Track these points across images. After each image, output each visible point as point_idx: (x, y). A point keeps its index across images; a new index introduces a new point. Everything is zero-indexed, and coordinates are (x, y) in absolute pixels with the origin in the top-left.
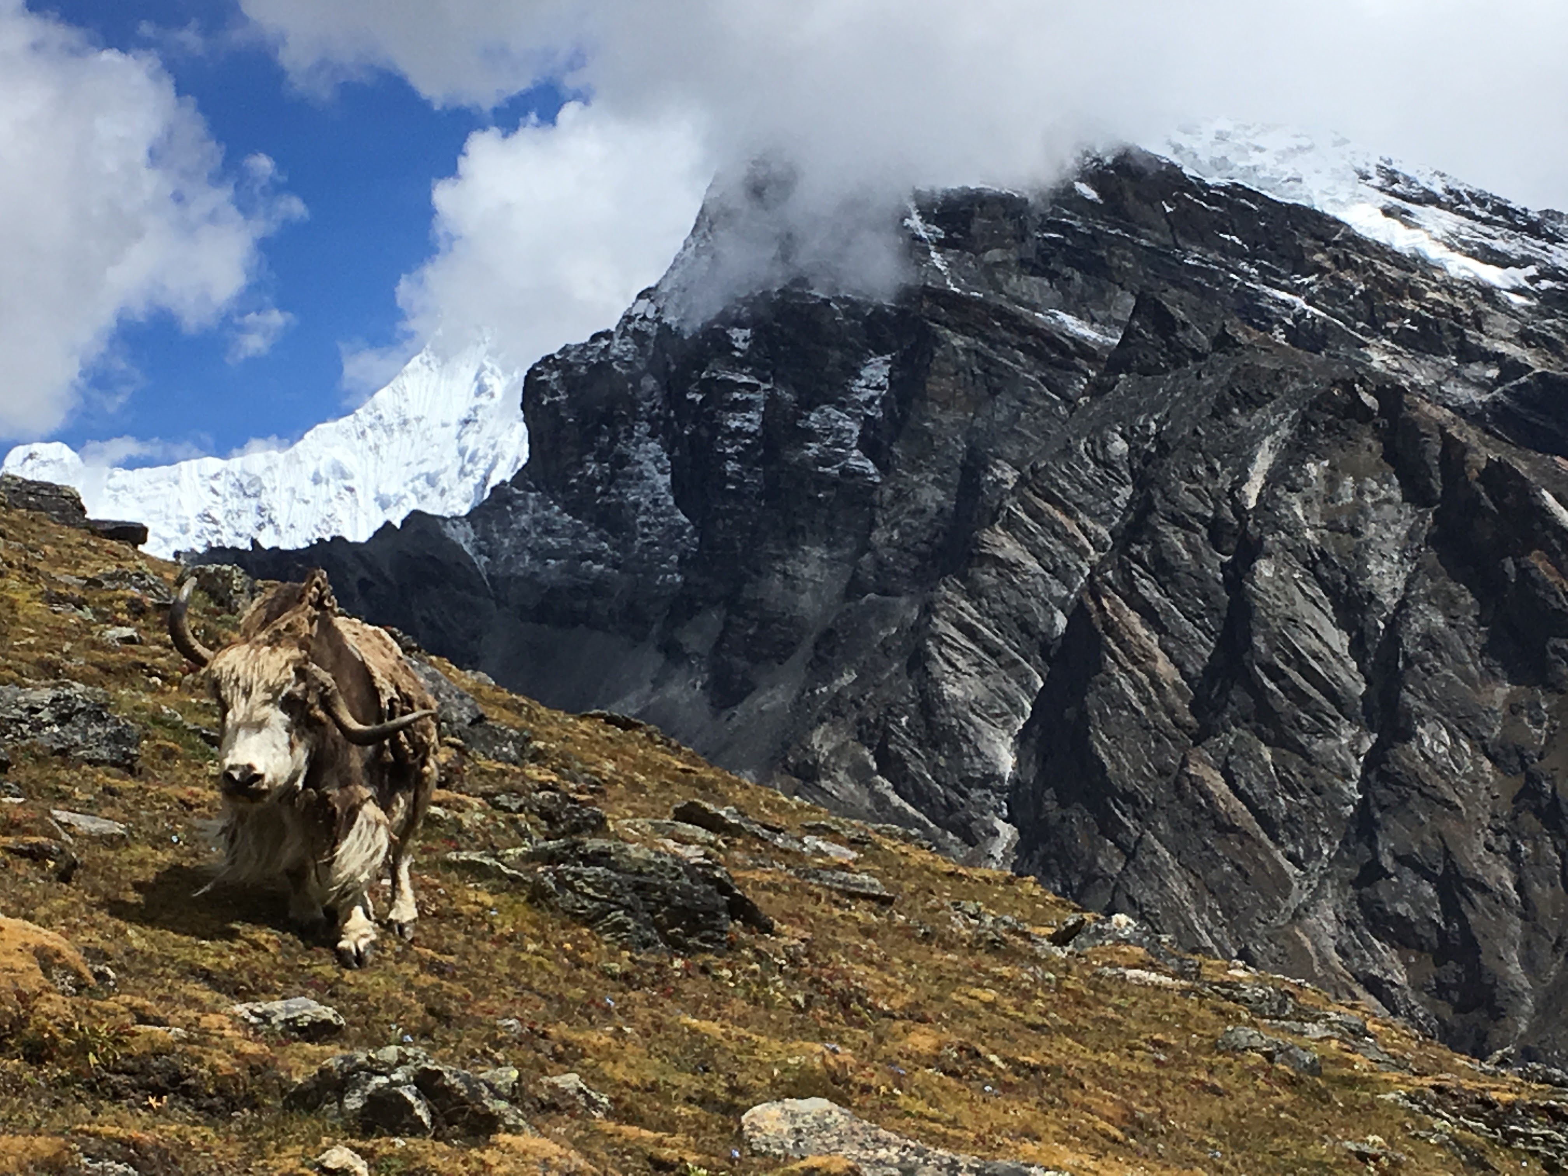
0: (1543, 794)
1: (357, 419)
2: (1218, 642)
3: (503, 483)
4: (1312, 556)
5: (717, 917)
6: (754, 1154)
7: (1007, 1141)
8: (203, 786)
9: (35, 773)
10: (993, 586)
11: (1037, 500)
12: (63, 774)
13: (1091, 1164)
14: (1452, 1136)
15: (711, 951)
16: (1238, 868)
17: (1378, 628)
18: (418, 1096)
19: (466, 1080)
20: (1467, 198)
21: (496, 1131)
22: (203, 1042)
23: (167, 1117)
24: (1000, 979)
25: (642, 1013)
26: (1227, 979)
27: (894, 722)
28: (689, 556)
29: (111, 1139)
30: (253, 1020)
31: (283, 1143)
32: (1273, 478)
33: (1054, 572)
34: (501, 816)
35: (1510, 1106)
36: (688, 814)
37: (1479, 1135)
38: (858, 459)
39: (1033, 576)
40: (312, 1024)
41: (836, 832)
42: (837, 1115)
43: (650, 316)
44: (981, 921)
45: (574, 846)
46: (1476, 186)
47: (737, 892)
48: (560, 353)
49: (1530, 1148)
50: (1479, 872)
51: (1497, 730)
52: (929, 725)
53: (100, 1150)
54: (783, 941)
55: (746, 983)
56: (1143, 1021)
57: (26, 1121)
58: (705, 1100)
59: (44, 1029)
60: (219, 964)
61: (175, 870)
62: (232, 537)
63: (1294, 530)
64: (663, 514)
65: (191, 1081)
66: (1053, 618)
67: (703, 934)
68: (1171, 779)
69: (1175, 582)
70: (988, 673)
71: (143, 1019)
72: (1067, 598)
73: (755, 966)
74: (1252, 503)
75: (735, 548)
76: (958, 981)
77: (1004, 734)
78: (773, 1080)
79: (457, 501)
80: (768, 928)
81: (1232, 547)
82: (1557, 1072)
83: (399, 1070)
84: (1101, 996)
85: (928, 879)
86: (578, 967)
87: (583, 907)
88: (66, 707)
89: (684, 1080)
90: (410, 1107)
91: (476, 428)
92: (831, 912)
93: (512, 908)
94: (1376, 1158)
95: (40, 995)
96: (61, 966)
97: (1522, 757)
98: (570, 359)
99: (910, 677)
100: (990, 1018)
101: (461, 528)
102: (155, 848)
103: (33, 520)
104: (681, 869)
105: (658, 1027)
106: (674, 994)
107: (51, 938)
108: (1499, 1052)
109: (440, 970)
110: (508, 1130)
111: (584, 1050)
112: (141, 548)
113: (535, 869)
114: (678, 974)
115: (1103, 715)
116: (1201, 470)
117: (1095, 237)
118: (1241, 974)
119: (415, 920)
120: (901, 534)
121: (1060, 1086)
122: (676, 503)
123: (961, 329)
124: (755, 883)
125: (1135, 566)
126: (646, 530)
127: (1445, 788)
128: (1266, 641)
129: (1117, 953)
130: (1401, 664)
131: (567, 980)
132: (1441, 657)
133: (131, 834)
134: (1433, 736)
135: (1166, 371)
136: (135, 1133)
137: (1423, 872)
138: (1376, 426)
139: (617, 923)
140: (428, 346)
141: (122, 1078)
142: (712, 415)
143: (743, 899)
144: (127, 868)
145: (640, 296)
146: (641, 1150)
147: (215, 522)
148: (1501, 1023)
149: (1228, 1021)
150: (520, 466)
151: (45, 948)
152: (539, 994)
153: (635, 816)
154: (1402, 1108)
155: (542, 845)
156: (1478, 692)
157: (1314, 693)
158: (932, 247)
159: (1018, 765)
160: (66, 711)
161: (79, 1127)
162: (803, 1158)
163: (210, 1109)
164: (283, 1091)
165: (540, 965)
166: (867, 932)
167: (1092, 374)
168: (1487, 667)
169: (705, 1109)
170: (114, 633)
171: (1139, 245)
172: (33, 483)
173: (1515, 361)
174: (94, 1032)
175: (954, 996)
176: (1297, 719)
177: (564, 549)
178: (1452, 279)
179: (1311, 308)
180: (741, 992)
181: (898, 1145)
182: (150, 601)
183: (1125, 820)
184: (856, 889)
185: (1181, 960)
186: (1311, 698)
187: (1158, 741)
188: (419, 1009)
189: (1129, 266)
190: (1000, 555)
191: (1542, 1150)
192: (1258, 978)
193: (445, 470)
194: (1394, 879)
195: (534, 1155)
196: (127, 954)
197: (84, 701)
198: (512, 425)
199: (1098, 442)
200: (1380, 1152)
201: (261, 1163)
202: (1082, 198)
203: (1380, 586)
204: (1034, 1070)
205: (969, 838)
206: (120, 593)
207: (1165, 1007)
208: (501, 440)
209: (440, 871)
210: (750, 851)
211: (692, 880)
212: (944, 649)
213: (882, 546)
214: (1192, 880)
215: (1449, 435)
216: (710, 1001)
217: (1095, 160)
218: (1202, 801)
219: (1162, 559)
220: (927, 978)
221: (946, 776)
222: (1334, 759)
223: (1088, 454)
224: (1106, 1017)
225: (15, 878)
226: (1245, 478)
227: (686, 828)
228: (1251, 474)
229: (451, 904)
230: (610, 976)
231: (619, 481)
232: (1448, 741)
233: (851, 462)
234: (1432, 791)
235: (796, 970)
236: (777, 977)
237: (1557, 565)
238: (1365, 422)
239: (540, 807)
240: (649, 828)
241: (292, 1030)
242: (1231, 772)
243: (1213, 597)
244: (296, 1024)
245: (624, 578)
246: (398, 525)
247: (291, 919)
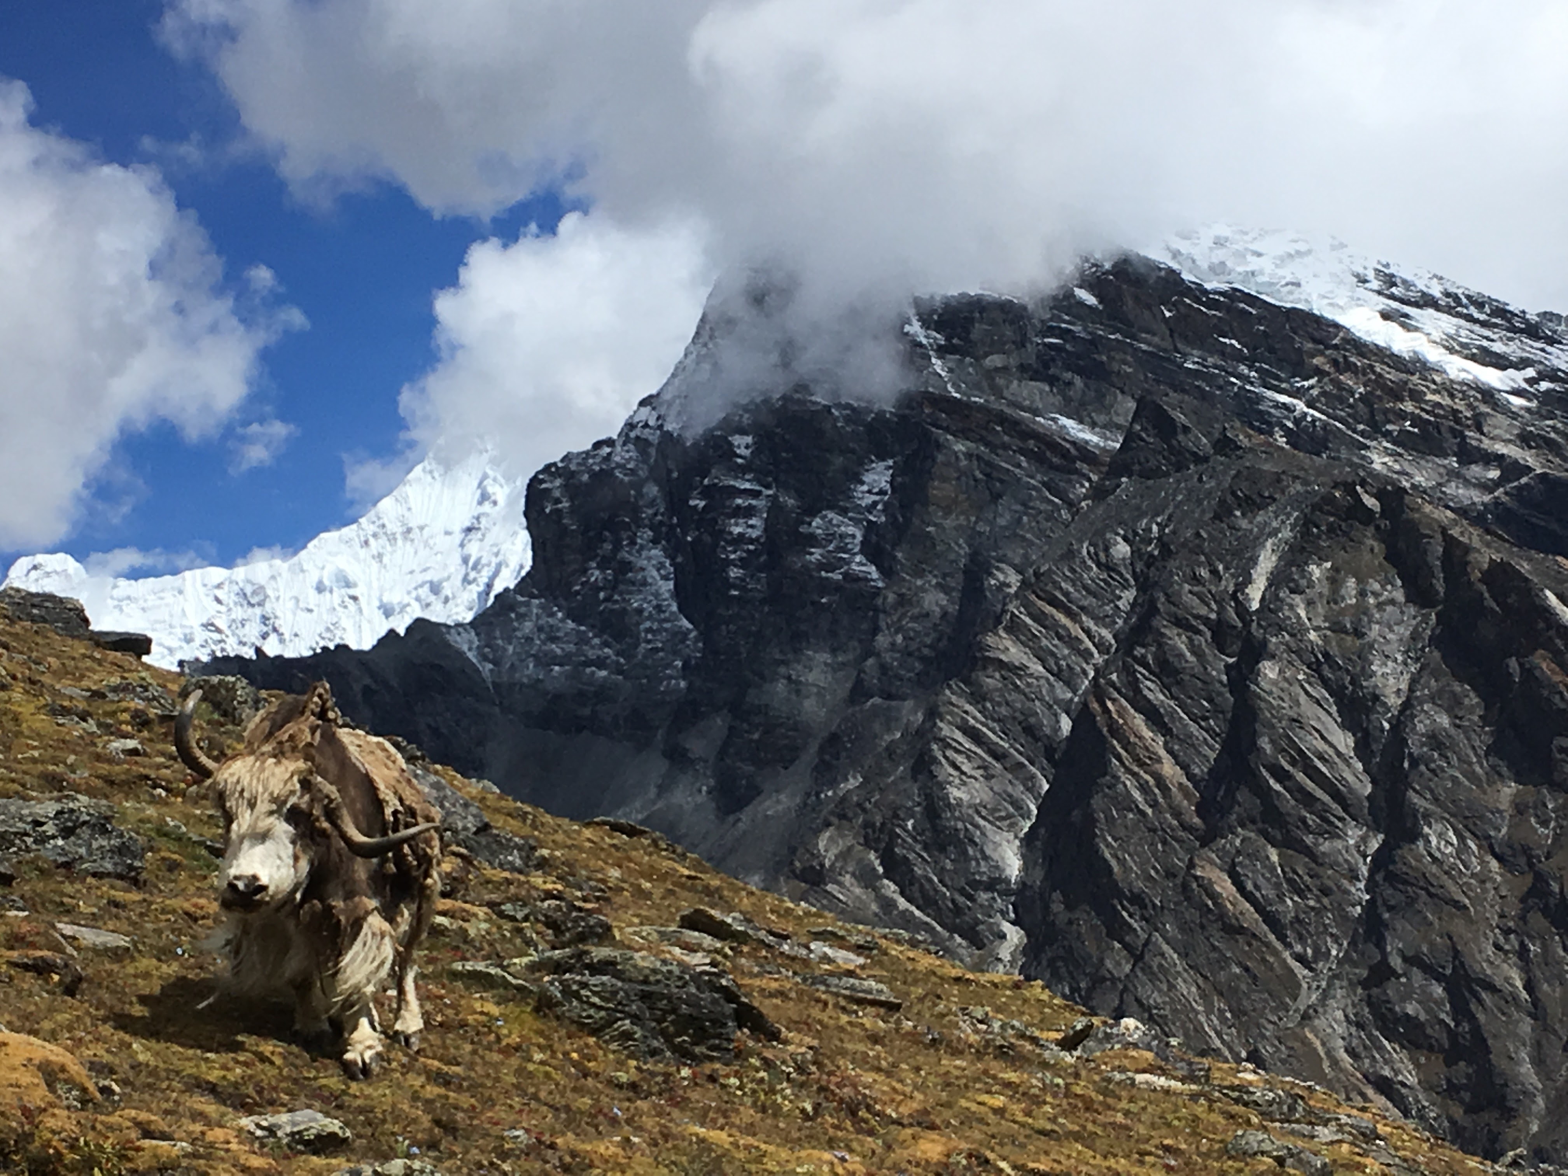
0: (1551, 893)
1: (360, 527)
2: (1224, 744)
3: (507, 590)
4: (1316, 657)
5: (725, 1025)
8: (208, 898)
9: (40, 886)
10: (997, 690)
11: (1040, 603)
12: (68, 888)
15: (718, 1059)
16: (1247, 969)
17: (1382, 729)
20: (1465, 301)
22: (209, 1157)
24: (1008, 1085)
25: (649, 1122)
26: (1237, 1082)
27: (899, 826)
28: (693, 662)
30: (259, 1133)
32: (1275, 581)
33: (1058, 675)
34: (507, 926)
36: (695, 921)
38: (860, 564)
39: (1037, 679)
40: (318, 1137)
41: (842, 938)
43: (651, 423)
44: (989, 1026)
45: (580, 955)
46: (1474, 290)
47: (744, 999)
48: (562, 461)
50: (1489, 972)
51: (1504, 830)
52: (935, 829)
54: (791, 1048)
55: (754, 1091)
56: (1153, 1126)
59: (49, 1145)
60: (224, 1077)
61: (181, 982)
62: (235, 646)
63: (1298, 632)
64: (666, 620)
66: (1058, 722)
67: (712, 1042)
68: (1179, 881)
69: (1178, 683)
70: (993, 776)
71: (148, 1134)
72: (1071, 700)
73: (762, 1074)
74: (1255, 605)
75: (740, 653)
76: (966, 1086)
77: (1011, 836)
79: (461, 608)
80: (774, 1036)
81: (1235, 648)
84: (1110, 1101)
85: (935, 984)
86: (585, 1076)
87: (589, 1017)
88: (70, 820)
91: (479, 535)
92: (838, 1018)
93: (518, 1017)
95: (45, 1110)
96: (66, 1081)
97: (1530, 857)
98: (573, 467)
99: (915, 781)
100: (999, 1124)
101: (464, 635)
102: (160, 960)
103: (36, 632)
104: (687, 977)
105: (666, 1137)
106: (682, 1103)
107: (55, 1053)
108: (1511, 1153)
109: (445, 1081)
111: (591, 1161)
112: (145, 659)
113: (541, 979)
114: (686, 1083)
115: (1110, 819)
116: (1204, 573)
117: (1095, 342)
118: (1251, 1077)
119: (421, 1031)
120: (905, 639)
122: (680, 609)
123: (963, 434)
124: (762, 991)
125: (1141, 669)
126: (650, 636)
127: (1454, 889)
128: (1272, 741)
129: (1126, 1057)
130: (1406, 765)
131: (574, 1090)
132: (1446, 757)
133: (136, 947)
134: (1440, 836)
135: (1167, 475)
137: (1431, 972)
138: (1378, 528)
139: (624, 1032)
140: (431, 455)
142: (714, 522)
143: (750, 1008)
144: (131, 981)
145: (643, 403)
147: (218, 631)
148: (1513, 1123)
149: (1238, 1125)
150: (523, 573)
151: (48, 1063)
152: (546, 1104)
153: (642, 924)
155: (548, 954)
156: (1485, 793)
157: (1319, 793)
158: (932, 353)
159: (1025, 868)
160: (70, 824)
165: (547, 1075)
166: (875, 1039)
167: (1095, 478)
168: (1494, 767)
170: (118, 745)
171: (1140, 350)
172: (37, 594)
173: (1516, 462)
174: (100, 1148)
175: (963, 1103)
176: (1304, 820)
177: (568, 655)
178: (1452, 381)
179: (1311, 411)
180: (748, 1101)
182: (154, 712)
183: (1131, 921)
184: (861, 995)
185: (1190, 1064)
186: (1317, 799)
187: (1164, 843)
188: (426, 1120)
189: (1129, 370)
190: (1003, 657)
192: (1268, 1081)
193: (449, 578)
194: (1403, 980)
196: (132, 1068)
197: (89, 814)
198: (515, 533)
199: (1101, 545)
202: (1081, 304)
203: (1385, 686)
205: (975, 940)
206: (124, 704)
207: (1175, 1112)
208: (504, 547)
209: (445, 981)
210: (756, 958)
211: (698, 988)
212: (950, 753)
213: (887, 650)
214: (1200, 981)
215: (1451, 536)
216: (718, 1110)
217: (1094, 265)
218: (1210, 903)
219: (1166, 661)
220: (935, 1085)
221: (952, 880)
222: (1340, 859)
223: (1091, 558)
224: (1114, 1123)
225: (19, 992)
226: (1248, 580)
227: (693, 936)
228: (1254, 576)
229: (457, 1014)
230: (617, 1085)
231: (622, 587)
232: (1455, 840)
233: (854, 566)
234: (1440, 891)
235: (804, 1078)
236: (785, 1084)
237: (1561, 665)
238: (1366, 524)
239: (545, 916)
240: (655, 936)
241: (298, 1143)
242: (1238, 874)
243: (1218, 700)
244: (302, 1137)
245: (629, 684)
246: (402, 632)
247: (296, 1031)
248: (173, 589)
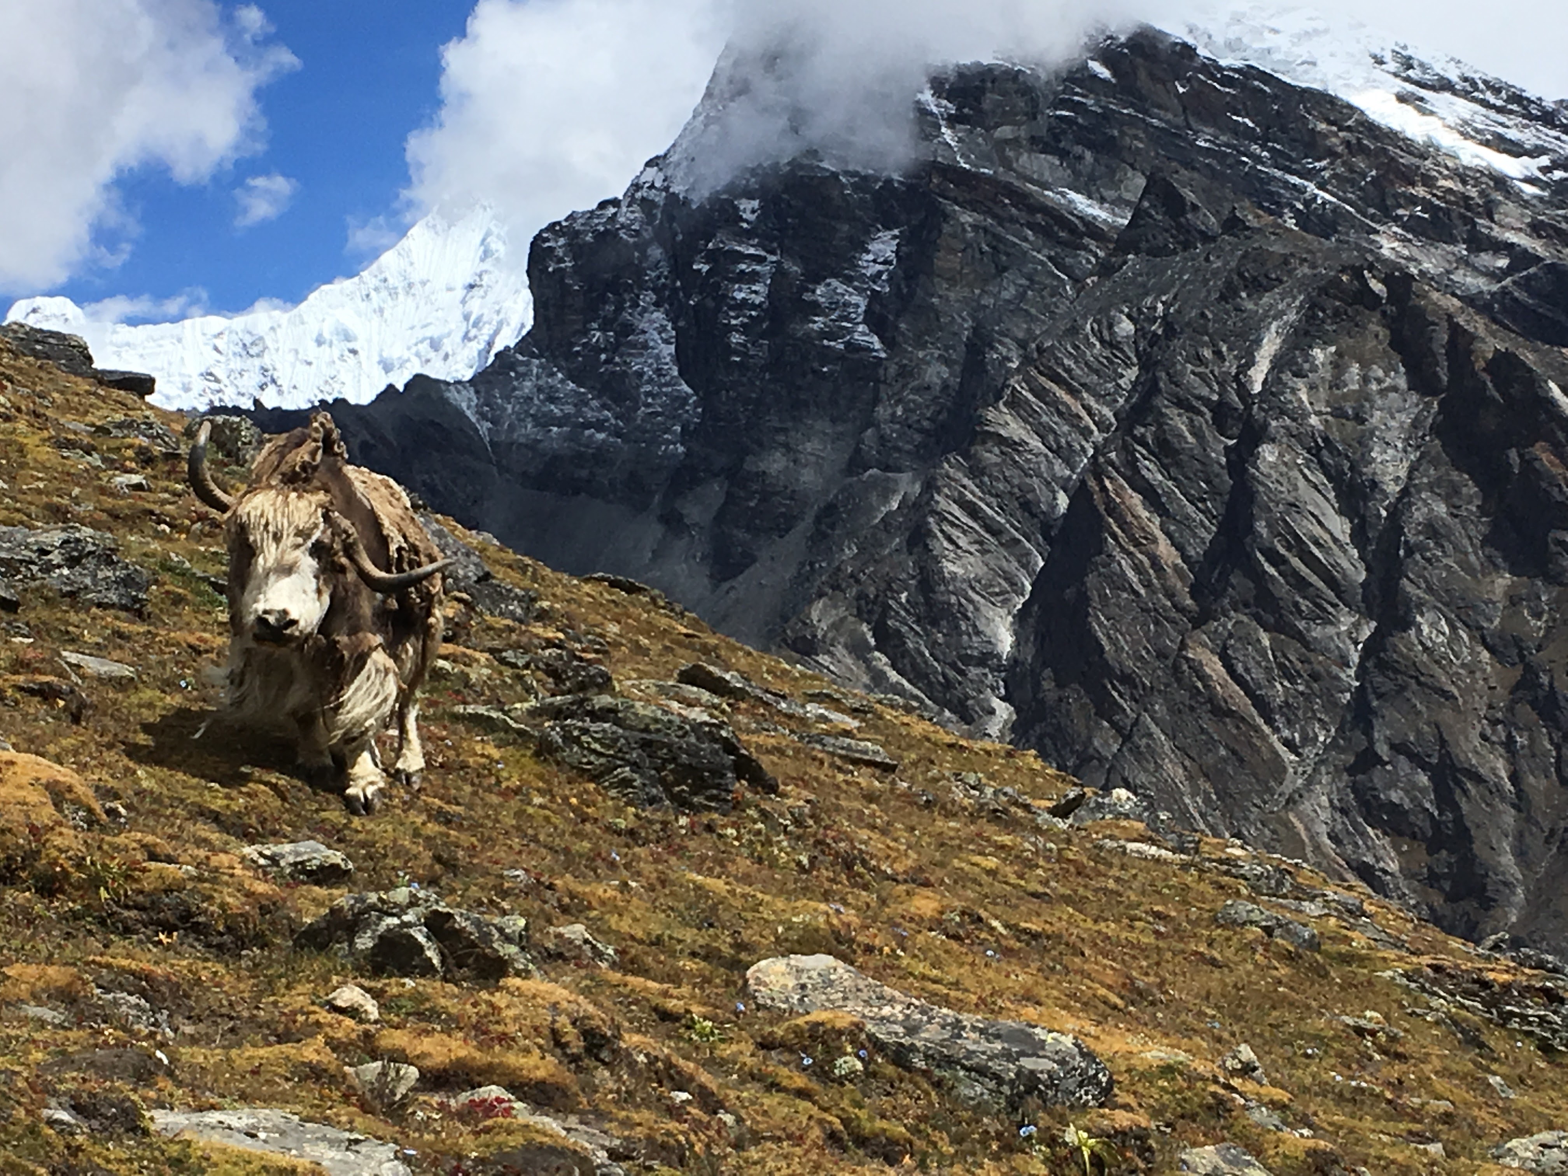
0: (1541, 685)
1: (362, 281)
2: (1220, 526)
3: (507, 348)
4: (1316, 442)
5: (723, 776)
6: (759, 1007)
7: (1009, 1004)
8: (212, 632)
9: (45, 614)
10: (996, 464)
11: (1042, 379)
12: (73, 617)
13: (1093, 1030)
14: (1448, 1013)
15: (716, 810)
16: (1234, 752)
17: (1379, 516)
18: (429, 938)
19: (477, 924)
20: (1481, 86)
21: (505, 974)
22: (214, 881)
23: (177, 953)
24: (1003, 847)
25: (647, 868)
26: (1224, 856)
27: (893, 598)
28: (692, 428)
29: (123, 970)
30: (262, 861)
31: (295, 981)
32: (1278, 364)
33: (1057, 452)
34: (508, 672)
35: (1507, 987)
36: (692, 676)
37: (1474, 1014)
38: (863, 334)
39: (1036, 455)
40: (321, 868)
41: (838, 700)
42: (841, 971)
43: (658, 184)
44: (981, 792)
45: (581, 702)
46: (1492, 75)
47: (744, 752)
48: (566, 220)
49: (1525, 1028)
50: (1474, 762)
51: (1497, 622)
52: (929, 603)
53: (112, 981)
54: (789, 802)
55: (751, 842)
56: (1143, 893)
57: (39, 951)
58: (709, 955)
59: (55, 862)
60: (228, 806)
61: (182, 714)
62: (234, 397)
63: (1298, 416)
64: (667, 385)
65: (202, 919)
66: (1055, 499)
67: (708, 793)
68: (1169, 662)
69: (1179, 465)
70: (989, 551)
71: (153, 857)
72: (1070, 477)
73: (760, 826)
74: (1257, 388)
75: (739, 420)
76: (960, 847)
77: (1003, 612)
78: (777, 938)
79: (460, 366)
80: (772, 788)
81: (1235, 431)
82: (1550, 958)
83: (410, 911)
84: (1101, 867)
85: (929, 749)
86: (583, 821)
87: (589, 763)
88: (76, 550)
89: (689, 935)
90: (421, 948)
91: (481, 292)
92: (834, 777)
93: (518, 761)
94: (1373, 1033)
95: (52, 829)
96: (73, 802)
97: (1521, 649)
98: (577, 226)
99: (911, 554)
100: (992, 885)
101: (464, 392)
102: (163, 691)
103: (40, 367)
104: (687, 727)
105: (663, 883)
106: (679, 851)
107: (64, 774)
108: (1493, 937)
109: (447, 820)
110: (518, 974)
111: (589, 903)
112: (148, 398)
113: (542, 724)
114: (683, 831)
115: (1103, 597)
116: (1207, 353)
117: (1107, 116)
118: (1238, 852)
119: (422, 770)
120: (905, 410)
121: (1061, 954)
122: (681, 373)
123: (972, 205)
124: (759, 747)
125: (1139, 448)
126: (650, 400)
127: (1443, 679)
128: (1269, 526)
129: (1118, 827)
130: (1402, 552)
131: (573, 833)
132: (1442, 546)
133: (140, 677)
134: (1432, 625)
135: (1174, 252)
136: (144, 965)
137: (1418, 761)
138: (1384, 313)
139: (624, 779)
140: (435, 209)
141: (133, 914)
142: (717, 286)
143: (748, 759)
144: (135, 710)
145: (649, 164)
146: (648, 1000)
147: (217, 381)
148: (1492, 912)
149: (1229, 896)
150: (524, 332)
151: (57, 782)
152: (545, 847)
153: (640, 678)
154: (1400, 986)
155: (549, 700)
156: (1479, 582)
157: (1314, 579)
158: (942, 122)
159: (1017, 644)
160: (75, 554)
161: (91, 958)
162: (808, 1013)
163: (220, 947)
164: (292, 931)
165: (547, 819)
166: (870, 797)
167: (1101, 254)
168: (1489, 558)
169: (710, 963)
170: (123, 479)
171: (1152, 125)
172: (41, 331)
173: (1525, 251)
174: (105, 867)
175: (956, 862)
176: (1296, 604)
177: (567, 416)
178: (1466, 168)
179: (1322, 193)
180: (745, 852)
181: (902, 1002)
182: (158, 450)
183: (1121, 701)
184: (857, 755)
185: (1181, 836)
186: (1311, 585)
187: (1157, 623)
188: (427, 857)
189: (1141, 146)
190: (1002, 432)
191: (1537, 1030)
192: (1254, 857)
193: (449, 334)
194: (1389, 767)
195: (543, 999)
196: (136, 794)
197: (94, 544)
198: (517, 291)
199: (1104, 321)
200: (1377, 1027)
201: (272, 999)
202: (1094, 76)
203: (1384, 474)
204: (1035, 936)
205: (965, 715)
206: (128, 441)
207: (1165, 880)
208: (506, 305)
209: (446, 723)
210: (754, 715)
211: (698, 739)
212: (947, 528)
213: (886, 422)
214: (1187, 763)
215: (1458, 324)
216: (715, 860)
217: (1110, 37)
218: (1199, 685)
219: (1166, 440)
220: (929, 844)
221: (944, 654)
222: (1332, 646)
223: (1095, 335)
224: (1106, 888)
225: (25, 716)
226: (1251, 363)
227: (692, 691)
228: (1258, 359)
229: (458, 755)
230: (615, 832)
231: (623, 349)
232: (1447, 630)
233: (856, 336)
234: (1429, 681)
235: (801, 831)
236: (782, 837)
237: (1560, 456)
238: (1373, 309)
239: (547, 665)
240: (654, 689)
241: (300, 873)
242: (1231, 658)
243: (1216, 481)
244: (304, 867)
245: (626, 448)
246: (401, 388)
247: (299, 766)
248: (172, 336)
